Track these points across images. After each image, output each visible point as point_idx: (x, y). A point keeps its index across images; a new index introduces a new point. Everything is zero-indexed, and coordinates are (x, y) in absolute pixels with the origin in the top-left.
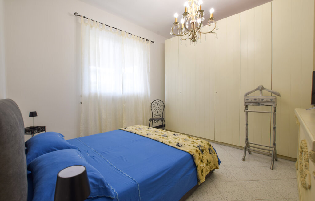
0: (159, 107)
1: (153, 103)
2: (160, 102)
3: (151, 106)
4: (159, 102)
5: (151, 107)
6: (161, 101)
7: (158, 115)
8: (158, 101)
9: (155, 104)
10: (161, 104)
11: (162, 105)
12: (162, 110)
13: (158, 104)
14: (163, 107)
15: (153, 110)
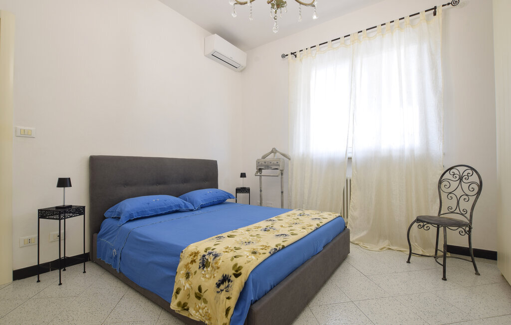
0: (465, 186)
1: (447, 175)
2: (470, 171)
3: (440, 182)
4: (465, 173)
5: (439, 187)
6: (472, 169)
7: (457, 211)
8: (462, 169)
9: (451, 177)
10: (471, 179)
11: (473, 183)
12: (472, 199)
13: (461, 179)
14: (477, 189)
15: (444, 196)
